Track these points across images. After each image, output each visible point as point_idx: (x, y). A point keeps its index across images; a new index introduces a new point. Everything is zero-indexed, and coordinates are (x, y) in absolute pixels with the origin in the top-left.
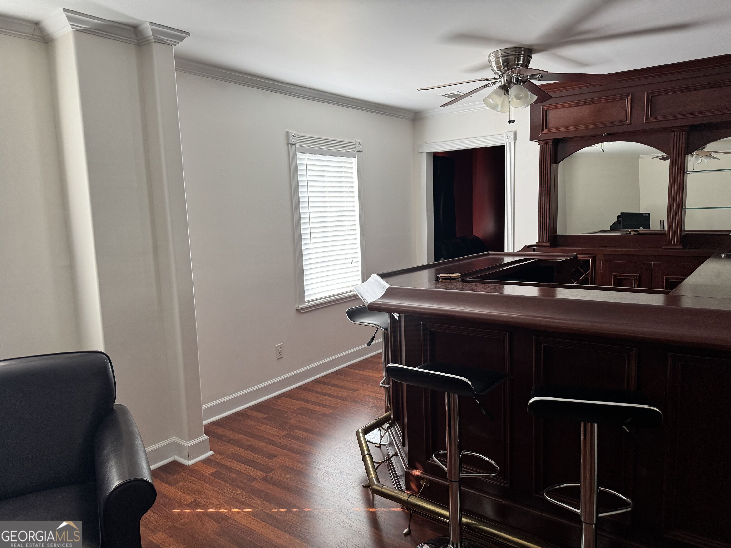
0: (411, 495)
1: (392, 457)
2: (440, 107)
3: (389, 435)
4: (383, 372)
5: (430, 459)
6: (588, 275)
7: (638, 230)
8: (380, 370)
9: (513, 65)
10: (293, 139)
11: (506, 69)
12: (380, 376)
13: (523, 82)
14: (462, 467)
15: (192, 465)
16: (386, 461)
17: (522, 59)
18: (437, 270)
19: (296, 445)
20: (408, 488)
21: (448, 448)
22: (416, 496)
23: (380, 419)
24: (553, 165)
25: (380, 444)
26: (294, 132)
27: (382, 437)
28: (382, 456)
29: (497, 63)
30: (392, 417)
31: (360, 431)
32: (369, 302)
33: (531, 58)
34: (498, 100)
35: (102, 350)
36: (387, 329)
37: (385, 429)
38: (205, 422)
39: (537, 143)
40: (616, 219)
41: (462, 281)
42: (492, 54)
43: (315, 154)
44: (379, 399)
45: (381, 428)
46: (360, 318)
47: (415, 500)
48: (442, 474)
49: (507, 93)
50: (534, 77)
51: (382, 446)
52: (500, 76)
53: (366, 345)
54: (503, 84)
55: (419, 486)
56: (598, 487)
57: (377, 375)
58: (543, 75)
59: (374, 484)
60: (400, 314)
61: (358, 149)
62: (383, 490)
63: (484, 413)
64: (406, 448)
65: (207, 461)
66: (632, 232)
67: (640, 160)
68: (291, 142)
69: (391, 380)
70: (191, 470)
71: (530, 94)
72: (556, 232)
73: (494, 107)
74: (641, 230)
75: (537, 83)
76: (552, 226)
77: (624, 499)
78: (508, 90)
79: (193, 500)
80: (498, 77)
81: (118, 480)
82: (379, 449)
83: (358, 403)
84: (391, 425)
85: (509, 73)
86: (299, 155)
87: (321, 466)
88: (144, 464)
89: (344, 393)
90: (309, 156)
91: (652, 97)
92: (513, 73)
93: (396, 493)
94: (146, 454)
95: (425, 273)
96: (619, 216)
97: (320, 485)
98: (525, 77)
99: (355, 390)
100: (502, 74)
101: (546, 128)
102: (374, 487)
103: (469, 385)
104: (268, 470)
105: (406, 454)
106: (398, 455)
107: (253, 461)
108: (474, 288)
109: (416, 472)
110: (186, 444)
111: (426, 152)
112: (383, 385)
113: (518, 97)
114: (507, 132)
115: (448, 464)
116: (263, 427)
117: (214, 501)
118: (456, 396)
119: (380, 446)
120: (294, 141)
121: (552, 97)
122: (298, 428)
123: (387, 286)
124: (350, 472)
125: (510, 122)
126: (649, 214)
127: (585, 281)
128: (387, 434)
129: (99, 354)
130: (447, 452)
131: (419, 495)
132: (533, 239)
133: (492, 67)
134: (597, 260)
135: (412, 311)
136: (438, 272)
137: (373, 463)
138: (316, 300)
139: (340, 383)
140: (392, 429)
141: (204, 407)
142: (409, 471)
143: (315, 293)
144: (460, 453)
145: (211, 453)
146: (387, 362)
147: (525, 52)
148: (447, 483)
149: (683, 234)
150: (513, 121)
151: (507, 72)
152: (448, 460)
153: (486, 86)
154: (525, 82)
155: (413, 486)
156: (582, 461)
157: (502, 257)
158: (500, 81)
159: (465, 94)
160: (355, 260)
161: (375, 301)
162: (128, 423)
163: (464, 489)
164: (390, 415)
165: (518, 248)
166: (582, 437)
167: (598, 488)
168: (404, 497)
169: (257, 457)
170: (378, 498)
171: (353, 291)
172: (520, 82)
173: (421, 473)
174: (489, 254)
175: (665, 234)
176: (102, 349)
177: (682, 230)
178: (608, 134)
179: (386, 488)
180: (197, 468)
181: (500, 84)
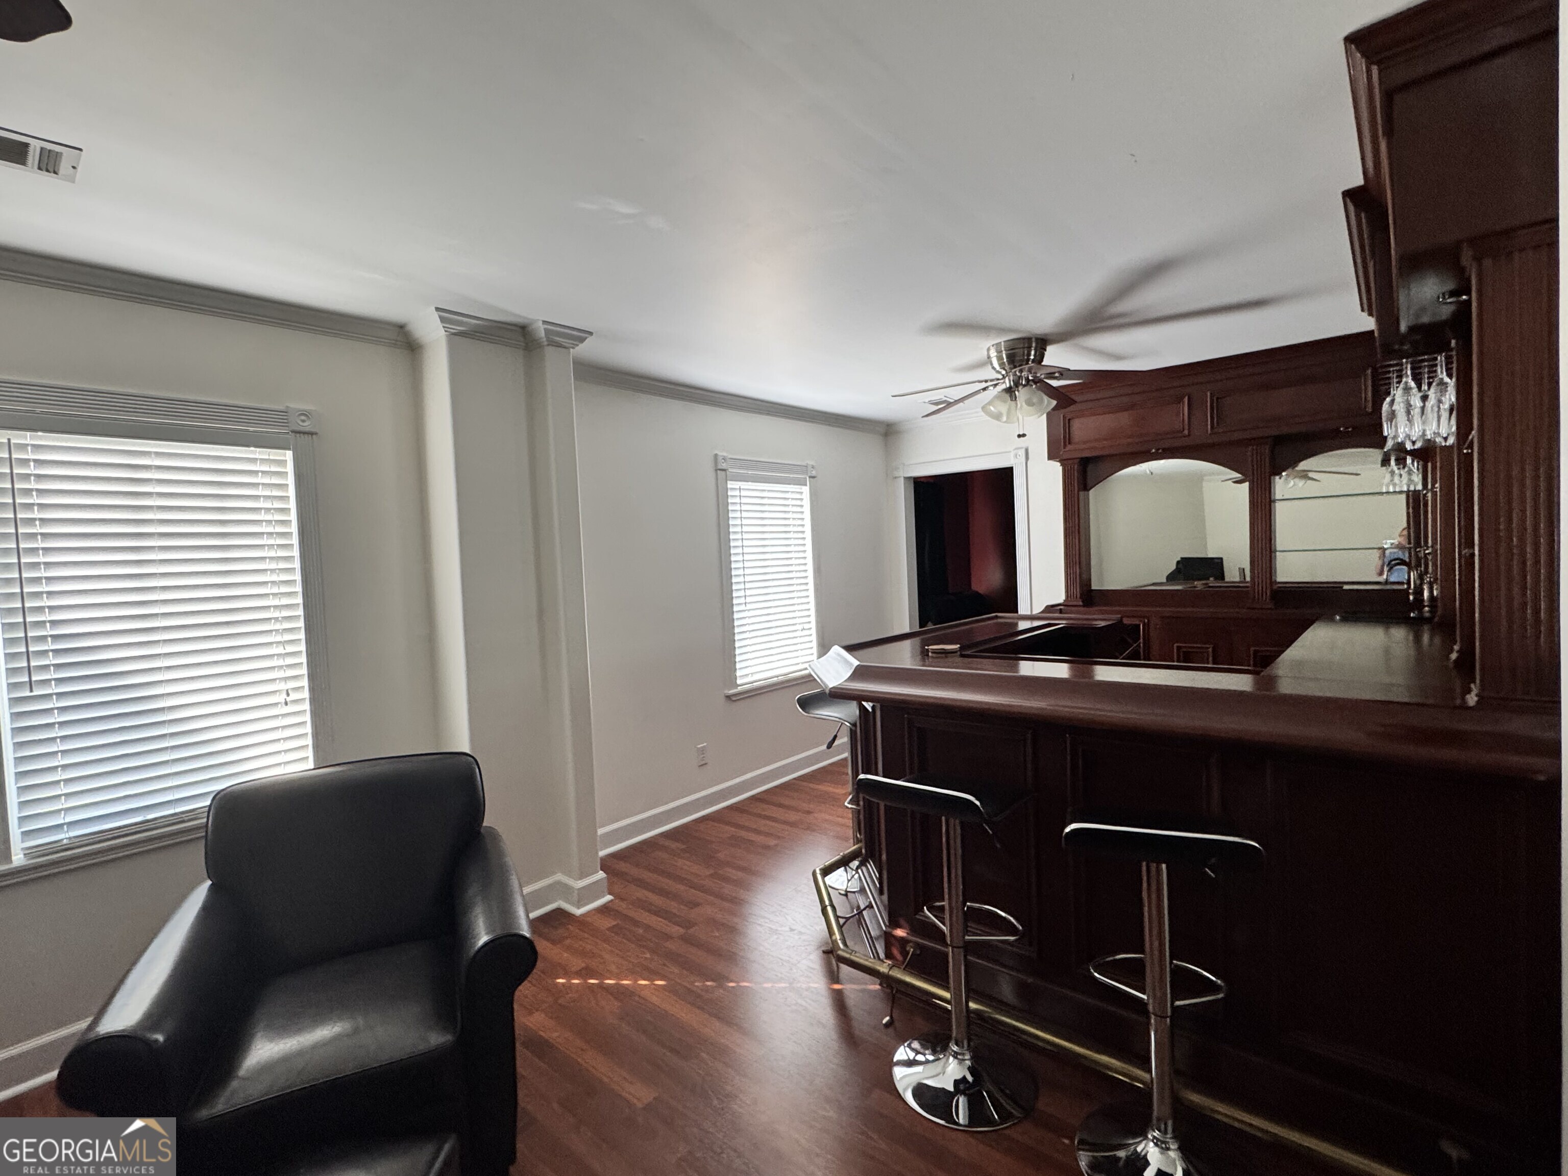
0: (894, 966)
1: (865, 909)
2: (923, 417)
3: (860, 877)
4: (849, 788)
5: (921, 913)
6: (1139, 646)
7: (1208, 582)
8: (844, 784)
9: (1022, 361)
10: (723, 463)
11: (1012, 366)
12: (844, 792)
13: (1035, 383)
14: (967, 926)
15: (583, 915)
16: (855, 915)
17: (1033, 352)
18: (922, 640)
19: (727, 889)
20: (889, 955)
21: (946, 896)
22: (901, 968)
23: (846, 854)
24: (1081, 493)
25: (847, 892)
26: (725, 454)
27: (849, 881)
28: (849, 906)
29: (1000, 358)
30: (863, 851)
31: (818, 872)
32: (831, 686)
33: (1045, 350)
34: (1002, 407)
35: (467, 751)
36: (854, 725)
37: (852, 869)
38: (602, 853)
39: (1059, 464)
40: (1174, 567)
41: (962, 656)
42: (991, 348)
43: (752, 482)
44: (843, 825)
45: (847, 868)
46: (817, 708)
47: (898, 974)
48: (939, 936)
49: (1014, 398)
50: (1051, 376)
51: (849, 894)
52: (1003, 375)
53: (825, 747)
54: (1008, 386)
55: (904, 953)
56: (1172, 959)
57: (840, 791)
58: (1063, 373)
59: (839, 949)
60: (875, 704)
61: (809, 474)
62: (853, 958)
63: (998, 846)
64: (885, 897)
65: (604, 910)
66: (1199, 585)
67: (1204, 484)
68: (720, 467)
69: (861, 799)
70: (580, 922)
71: (1046, 398)
72: (1090, 585)
73: (998, 417)
74: (1212, 582)
75: (1055, 383)
76: (1084, 576)
77: (1212, 981)
78: (1015, 394)
79: (583, 965)
80: (1001, 377)
81: (487, 934)
82: (844, 898)
83: (814, 830)
84: (863, 864)
85: (1015, 372)
86: (730, 485)
87: (762, 920)
88: (521, 912)
89: (793, 816)
90: (743, 485)
91: (1218, 401)
92: (1021, 371)
93: (870, 962)
94: (522, 895)
95: (907, 644)
96: (1178, 562)
97: (762, 948)
98: (1038, 377)
99: (809, 812)
100: (1007, 373)
101: (1069, 443)
102: (840, 953)
103: (977, 806)
104: (688, 924)
105: (884, 906)
106: (872, 907)
107: (667, 912)
108: (979, 666)
109: (900, 933)
110: (576, 885)
111: (904, 477)
112: (850, 806)
113: (1029, 403)
114: (1016, 449)
115: (948, 922)
116: (680, 862)
117: (613, 968)
118: (957, 821)
119: (846, 894)
120: (724, 466)
121: (1076, 402)
122: (728, 864)
123: (856, 663)
124: (803, 930)
125: (1019, 436)
126: (1221, 559)
127: (1135, 655)
128: (857, 876)
129: (465, 756)
130: (945, 903)
131: (906, 966)
132: (1059, 596)
133: (992, 364)
134: (1152, 626)
135: (891, 699)
136: (925, 643)
137: (837, 918)
138: (752, 683)
139: (787, 802)
140: (864, 869)
141: (601, 831)
142: (889, 930)
143: (752, 674)
144: (964, 905)
145: (609, 898)
146: (856, 773)
147: (1037, 344)
148: (946, 950)
149: (1275, 587)
150: (1024, 435)
151: (1013, 371)
152: (947, 916)
153: (984, 389)
154: (1038, 382)
155: (896, 952)
156: (1146, 920)
157: (1015, 621)
158: (1004, 382)
159: (956, 399)
160: (807, 626)
161: (839, 685)
162: (501, 854)
163: (971, 958)
164: (860, 849)
165: (1037, 609)
166: (1145, 885)
167: (1171, 963)
168: (883, 969)
169: (673, 906)
170: (845, 968)
171: (806, 669)
172: (1031, 383)
173: (908, 933)
174: (997, 617)
175: (1247, 587)
176: (466, 749)
177: (1273, 582)
178: (1159, 449)
179: (857, 955)
180: (589, 919)
181: (1003, 386)
